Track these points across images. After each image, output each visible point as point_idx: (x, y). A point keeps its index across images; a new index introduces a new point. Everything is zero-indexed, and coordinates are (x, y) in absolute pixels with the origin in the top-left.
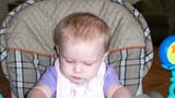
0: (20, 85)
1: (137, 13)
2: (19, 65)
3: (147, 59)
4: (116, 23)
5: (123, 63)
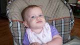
0: (20, 38)
1: (65, 2)
3: (72, 22)
5: (63, 25)
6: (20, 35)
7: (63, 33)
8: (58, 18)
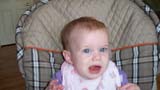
0: (37, 84)
1: (148, 9)
2: (36, 64)
4: (127, 20)
5: (135, 61)
6: (36, 78)
7: (135, 80)
8: (127, 45)
